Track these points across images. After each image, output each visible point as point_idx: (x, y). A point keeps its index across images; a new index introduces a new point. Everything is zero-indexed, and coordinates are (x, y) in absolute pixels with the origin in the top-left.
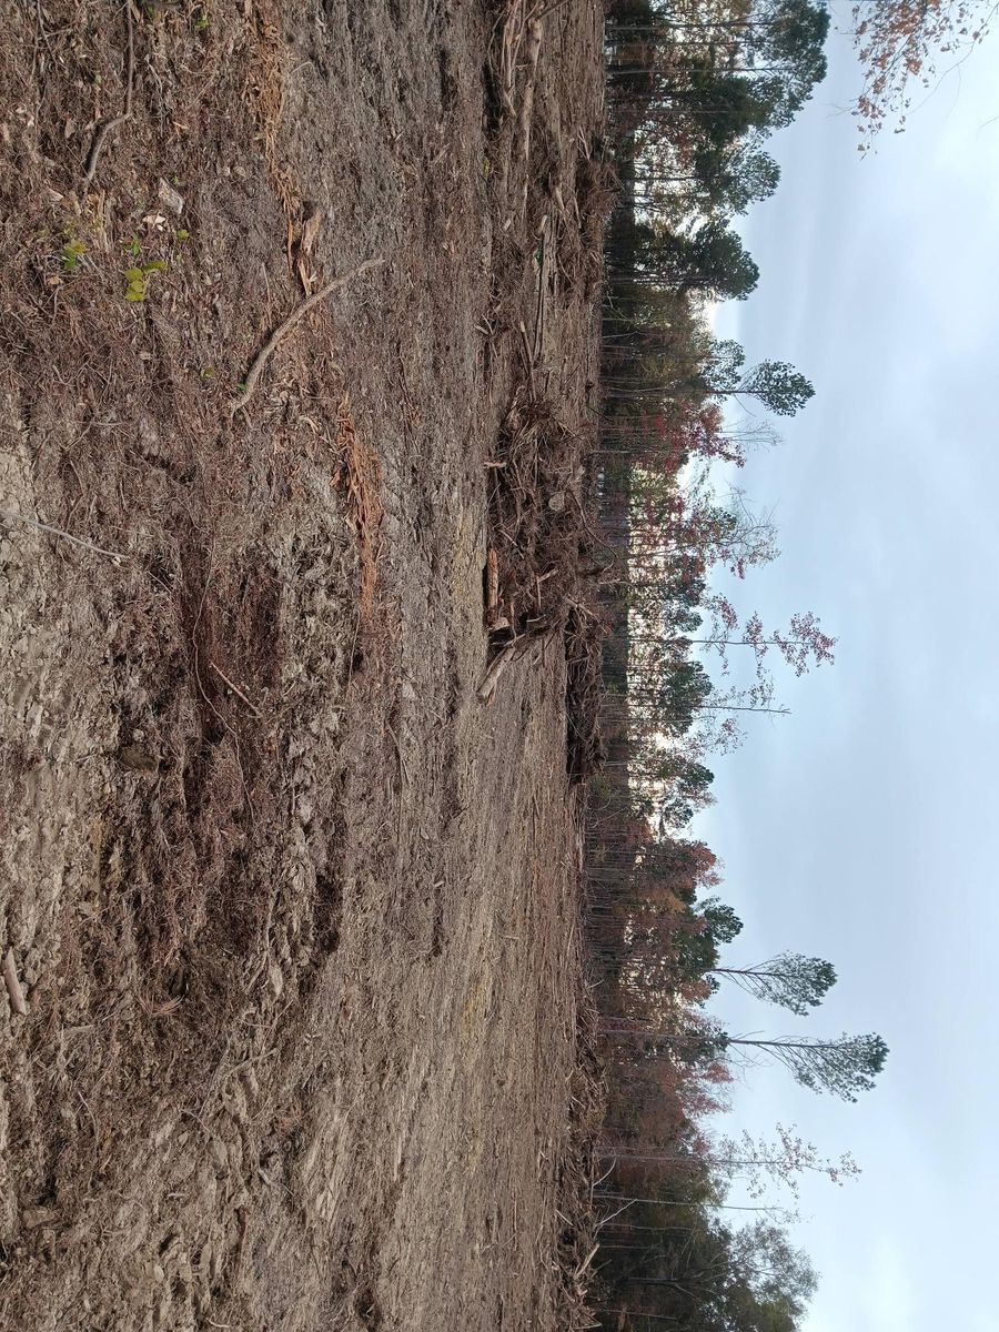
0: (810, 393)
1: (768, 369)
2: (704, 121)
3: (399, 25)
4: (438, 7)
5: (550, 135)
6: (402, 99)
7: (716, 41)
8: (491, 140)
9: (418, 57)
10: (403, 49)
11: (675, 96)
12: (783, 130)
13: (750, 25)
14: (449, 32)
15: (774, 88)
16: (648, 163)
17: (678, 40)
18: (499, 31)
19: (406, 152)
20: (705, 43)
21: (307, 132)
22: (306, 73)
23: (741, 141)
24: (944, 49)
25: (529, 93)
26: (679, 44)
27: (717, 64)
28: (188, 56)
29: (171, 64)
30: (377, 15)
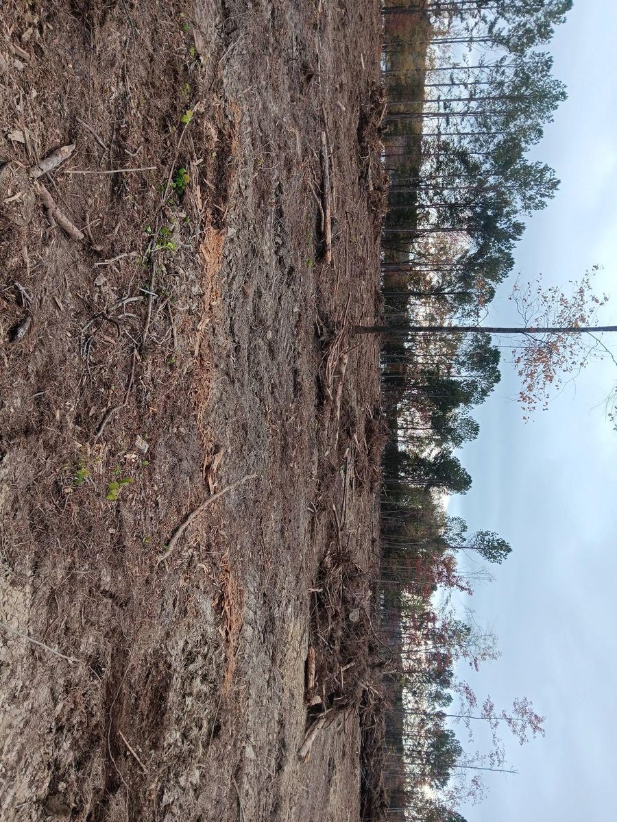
0: (509, 550)
1: (482, 535)
2: (435, 400)
3: (273, 358)
4: (294, 350)
5: (351, 408)
6: (273, 393)
7: (440, 362)
8: (319, 411)
9: (283, 373)
10: (274, 370)
11: (418, 388)
12: (479, 405)
13: (458, 355)
14: (299, 361)
15: (473, 385)
16: (405, 420)
18: (325, 360)
19: (273, 418)
20: (434, 363)
21: (220, 410)
22: (223, 382)
23: (456, 411)
24: (564, 371)
25: (340, 388)
26: (420, 363)
27: (441, 373)
28: (162, 376)
29: (152, 379)
30: (263, 354)
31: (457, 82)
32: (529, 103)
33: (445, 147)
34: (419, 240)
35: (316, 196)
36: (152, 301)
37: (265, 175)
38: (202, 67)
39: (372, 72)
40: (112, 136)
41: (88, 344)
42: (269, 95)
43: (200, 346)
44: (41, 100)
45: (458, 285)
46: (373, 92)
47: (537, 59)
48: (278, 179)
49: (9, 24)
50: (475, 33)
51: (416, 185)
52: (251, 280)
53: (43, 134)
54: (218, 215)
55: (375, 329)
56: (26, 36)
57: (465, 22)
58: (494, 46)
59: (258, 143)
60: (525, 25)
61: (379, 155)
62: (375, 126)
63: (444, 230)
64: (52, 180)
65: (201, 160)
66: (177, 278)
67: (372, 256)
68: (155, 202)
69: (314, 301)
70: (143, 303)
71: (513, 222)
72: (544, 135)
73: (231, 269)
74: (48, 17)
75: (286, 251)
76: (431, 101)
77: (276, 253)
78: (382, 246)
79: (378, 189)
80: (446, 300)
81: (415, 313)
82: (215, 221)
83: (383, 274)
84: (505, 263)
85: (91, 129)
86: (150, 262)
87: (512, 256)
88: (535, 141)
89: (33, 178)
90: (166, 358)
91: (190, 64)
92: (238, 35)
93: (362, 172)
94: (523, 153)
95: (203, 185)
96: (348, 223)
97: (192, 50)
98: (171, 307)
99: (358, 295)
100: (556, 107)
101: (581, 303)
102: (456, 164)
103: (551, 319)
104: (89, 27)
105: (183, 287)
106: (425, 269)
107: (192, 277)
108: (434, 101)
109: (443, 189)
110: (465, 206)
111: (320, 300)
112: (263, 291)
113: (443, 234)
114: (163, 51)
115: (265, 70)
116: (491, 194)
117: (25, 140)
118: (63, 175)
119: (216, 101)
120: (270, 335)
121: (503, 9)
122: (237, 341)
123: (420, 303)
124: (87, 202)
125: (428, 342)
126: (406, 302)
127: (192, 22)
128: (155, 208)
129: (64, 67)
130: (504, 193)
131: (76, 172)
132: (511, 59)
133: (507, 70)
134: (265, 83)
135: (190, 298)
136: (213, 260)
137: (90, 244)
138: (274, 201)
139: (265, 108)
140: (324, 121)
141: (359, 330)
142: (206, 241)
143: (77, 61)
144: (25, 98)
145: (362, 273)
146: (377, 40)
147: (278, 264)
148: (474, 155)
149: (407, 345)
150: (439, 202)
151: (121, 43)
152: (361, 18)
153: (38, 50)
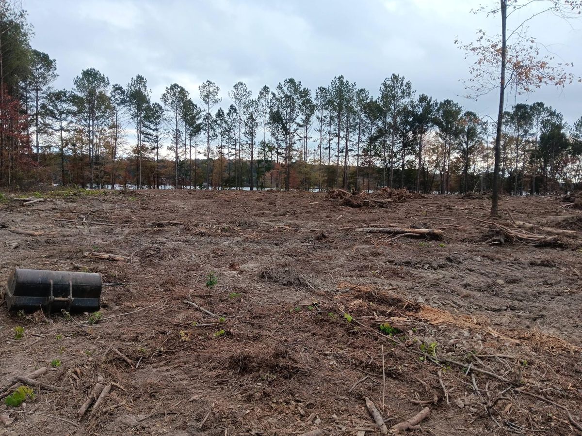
2: (558, 152)
3: (520, 281)
4: (512, 263)
5: (565, 220)
6: (551, 285)
7: (524, 149)
8: (568, 247)
9: (533, 274)
10: (530, 281)
11: (546, 166)
12: (564, 117)
13: (518, 136)
14: (522, 260)
15: (545, 123)
16: (575, 176)
17: (522, 165)
18: (521, 239)
19: (576, 287)
20: (524, 154)
21: (568, 330)
22: (542, 324)
23: (568, 135)
24: (538, 54)
25: (545, 229)
26: (523, 165)
27: (534, 148)
28: (538, 373)
29: (542, 381)
30: (517, 289)
31: (328, 145)
32: (343, 99)
33: (366, 151)
34: (426, 167)
35: (396, 238)
36: (475, 368)
37: (383, 271)
38: (319, 303)
39: (320, 197)
40: (360, 371)
41: (512, 425)
42: (334, 263)
43: (512, 338)
44: (339, 412)
45: (461, 138)
46: (331, 197)
47: (319, 97)
48: (385, 262)
49: (296, 421)
50: (302, 136)
51: (389, 169)
52: (456, 290)
53: (359, 417)
54: (410, 307)
55: (494, 199)
56: (303, 412)
57: (296, 142)
58: (311, 123)
59: (363, 273)
60: (300, 106)
61: (368, 194)
62: (351, 197)
63: (420, 150)
64: (388, 419)
65: (374, 313)
66: (457, 345)
67: (436, 200)
68: (402, 350)
69: (471, 245)
70: (477, 375)
71: (418, 103)
72: (363, 88)
73: (448, 304)
74: (292, 395)
75: (434, 262)
76: (338, 160)
77: (435, 269)
78: (429, 193)
79: (390, 195)
80: (472, 146)
81: (481, 169)
82: (414, 310)
83: (449, 193)
84: (447, 105)
85: (356, 384)
86: (445, 363)
87: (443, 102)
88: (367, 94)
89: (388, 432)
90: (523, 367)
91: (318, 310)
92: (302, 278)
93: (379, 206)
94: (374, 101)
95: (390, 315)
96: (413, 217)
97: (310, 308)
98: (480, 354)
99: (466, 211)
100: (347, 82)
101: (482, 48)
102: (377, 144)
103: (494, 69)
104: (298, 370)
105: (464, 342)
106: (448, 162)
107: (456, 334)
108: (338, 159)
109: (392, 152)
110: (405, 137)
111: (471, 240)
112: (464, 282)
113: (423, 151)
114: (310, 327)
115: (320, 263)
116: (398, 119)
117: (364, 431)
118: (385, 411)
119: (338, 297)
120: (501, 282)
121: (291, 119)
122: (506, 308)
123: (474, 165)
124: (403, 399)
125: (505, 159)
126: (472, 175)
127: (295, 305)
128: (407, 351)
129: (319, 392)
130: (399, 111)
131: (383, 401)
132: (318, 113)
133: (324, 115)
134: (327, 265)
135: (472, 338)
136: (442, 316)
137: (433, 404)
138: (399, 267)
139: (341, 266)
140: (349, 229)
141: (494, 211)
142: (429, 319)
143: (316, 383)
144: (337, 423)
145: (449, 208)
146: (302, 194)
147: (443, 269)
148: (372, 132)
149: (507, 175)
150: (401, 154)
151: (305, 352)
152: (291, 203)
153: (310, 406)
